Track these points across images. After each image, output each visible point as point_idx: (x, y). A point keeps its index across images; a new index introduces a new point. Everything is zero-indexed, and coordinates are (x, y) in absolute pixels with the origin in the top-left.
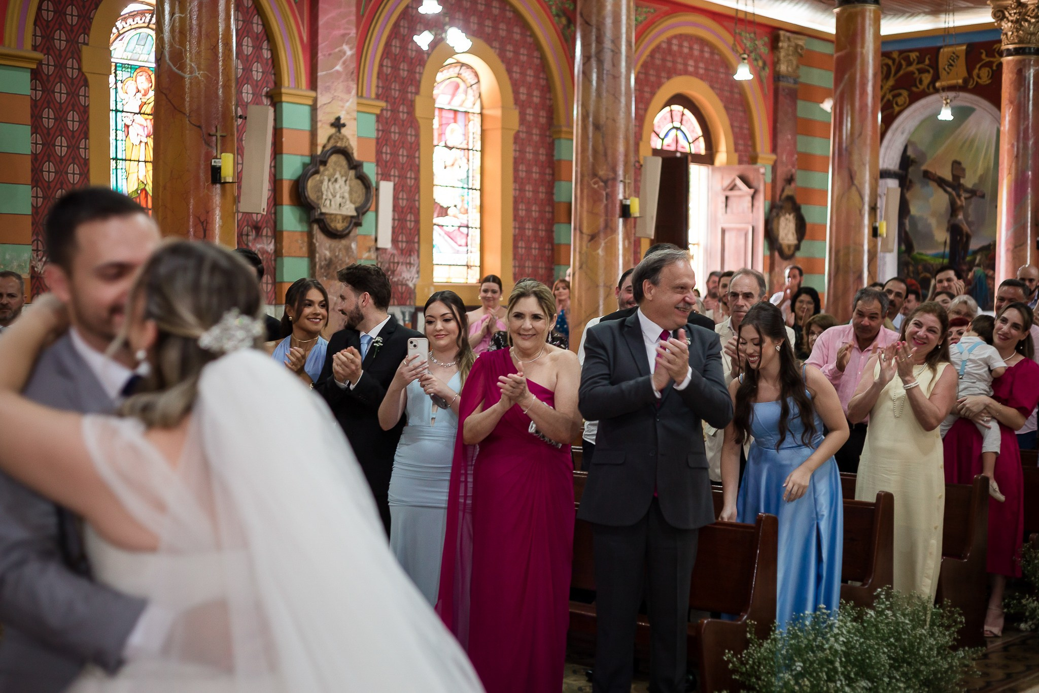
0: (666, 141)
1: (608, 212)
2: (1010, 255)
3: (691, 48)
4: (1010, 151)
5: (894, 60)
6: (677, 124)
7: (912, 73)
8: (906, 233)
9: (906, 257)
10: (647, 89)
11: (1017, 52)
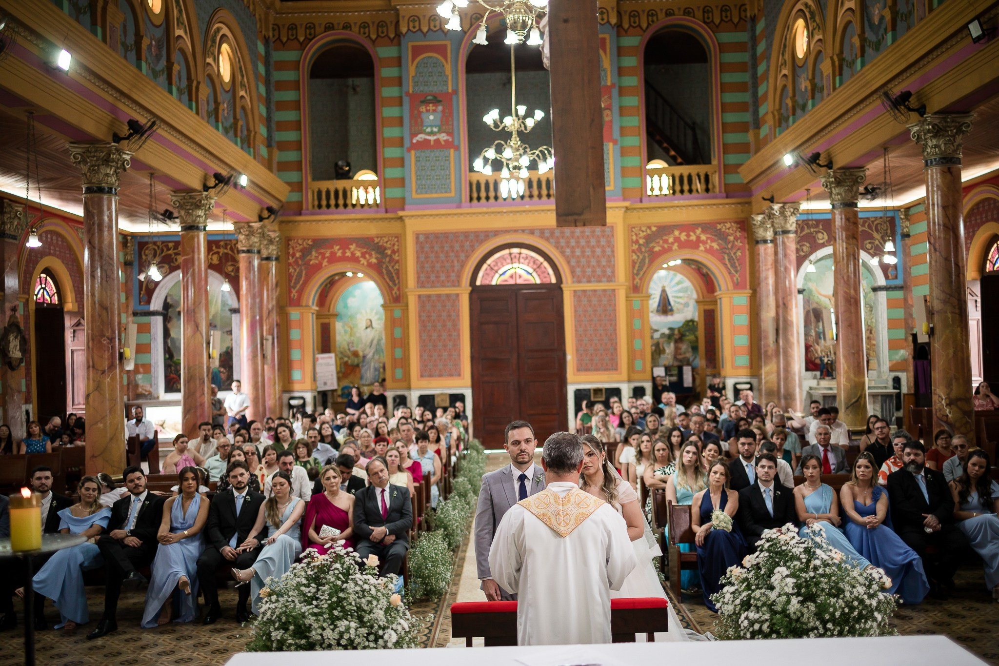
0: (39, 296)
1: (112, 356)
2: (250, 362)
3: (52, 239)
4: (247, 305)
5: (158, 247)
6: (43, 286)
7: (170, 255)
8: (169, 348)
9: (169, 362)
10: (31, 265)
11: (248, 251)
